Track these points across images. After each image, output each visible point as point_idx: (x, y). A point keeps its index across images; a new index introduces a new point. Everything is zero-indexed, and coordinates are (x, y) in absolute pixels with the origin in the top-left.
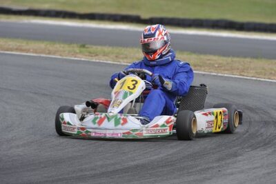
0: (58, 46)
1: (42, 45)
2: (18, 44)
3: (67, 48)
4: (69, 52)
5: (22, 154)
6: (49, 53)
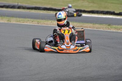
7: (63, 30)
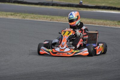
0: (109, 22)
1: (101, 21)
2: (91, 21)
3: (112, 22)
4: (113, 24)
5: (93, 68)
6: (105, 25)
7: (64, 32)
